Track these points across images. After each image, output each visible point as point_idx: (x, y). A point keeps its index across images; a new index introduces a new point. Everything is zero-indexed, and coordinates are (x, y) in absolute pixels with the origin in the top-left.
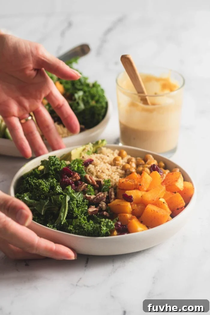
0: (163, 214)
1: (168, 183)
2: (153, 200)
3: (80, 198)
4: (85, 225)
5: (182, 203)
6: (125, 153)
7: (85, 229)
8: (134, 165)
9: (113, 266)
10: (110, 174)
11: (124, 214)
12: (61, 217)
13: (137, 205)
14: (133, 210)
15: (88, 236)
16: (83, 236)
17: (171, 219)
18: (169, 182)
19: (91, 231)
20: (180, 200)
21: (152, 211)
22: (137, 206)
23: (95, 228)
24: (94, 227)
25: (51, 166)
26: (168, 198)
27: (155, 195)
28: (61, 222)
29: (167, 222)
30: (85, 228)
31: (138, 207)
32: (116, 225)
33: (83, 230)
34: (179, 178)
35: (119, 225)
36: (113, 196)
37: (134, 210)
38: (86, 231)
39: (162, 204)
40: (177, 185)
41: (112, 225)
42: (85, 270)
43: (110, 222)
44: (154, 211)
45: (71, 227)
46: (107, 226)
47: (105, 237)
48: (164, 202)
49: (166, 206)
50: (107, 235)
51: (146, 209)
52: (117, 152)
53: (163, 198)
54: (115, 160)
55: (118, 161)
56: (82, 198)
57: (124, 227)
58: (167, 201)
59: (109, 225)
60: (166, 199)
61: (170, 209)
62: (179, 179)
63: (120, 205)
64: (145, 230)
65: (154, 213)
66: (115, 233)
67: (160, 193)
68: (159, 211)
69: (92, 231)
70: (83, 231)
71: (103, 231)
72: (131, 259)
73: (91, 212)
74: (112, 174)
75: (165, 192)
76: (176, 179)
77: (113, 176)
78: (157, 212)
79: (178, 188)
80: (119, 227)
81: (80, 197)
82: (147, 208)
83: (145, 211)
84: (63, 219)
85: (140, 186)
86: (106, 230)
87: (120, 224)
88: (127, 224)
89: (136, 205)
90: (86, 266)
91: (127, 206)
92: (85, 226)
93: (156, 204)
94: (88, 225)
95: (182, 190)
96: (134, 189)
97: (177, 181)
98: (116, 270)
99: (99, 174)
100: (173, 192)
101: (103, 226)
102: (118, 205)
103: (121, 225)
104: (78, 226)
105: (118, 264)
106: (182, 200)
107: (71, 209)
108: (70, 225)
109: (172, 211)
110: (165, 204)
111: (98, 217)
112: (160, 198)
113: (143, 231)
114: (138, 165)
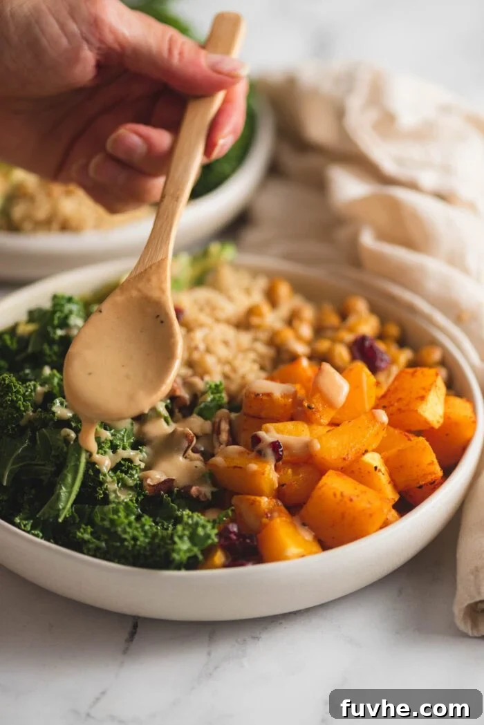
0: (368, 506)
1: (396, 404)
2: (344, 459)
3: (123, 440)
4: (128, 529)
5: (430, 474)
6: (284, 290)
7: (126, 543)
8: (306, 331)
9: (209, 654)
10: (230, 357)
11: (253, 497)
12: (58, 498)
13: (292, 469)
14: (281, 485)
15: (134, 564)
16: (119, 562)
17: (397, 520)
18: (399, 400)
19: (145, 548)
20: (428, 460)
21: (335, 495)
22: (295, 473)
23: (157, 541)
24: (155, 535)
25: (55, 328)
26: (393, 451)
27: (352, 444)
28: (58, 516)
29: (381, 528)
30: (125, 540)
31: (297, 477)
32: (225, 533)
33: (118, 544)
34: (430, 390)
35: (231, 532)
36: (224, 437)
37: (283, 485)
38: (127, 547)
39: (369, 472)
40: (422, 413)
41: (208, 536)
42: (122, 663)
43: (204, 527)
44: (342, 494)
45: (85, 531)
46: (193, 538)
47: (183, 573)
48: (376, 468)
49: (383, 478)
50: (192, 564)
51: (320, 488)
52: (262, 283)
53: (377, 450)
54: (252, 312)
55: (260, 315)
56: (129, 438)
57: (248, 541)
58: (387, 462)
59: (198, 536)
60: (387, 454)
61: (395, 486)
62: (432, 391)
63: (241, 468)
64: (311, 553)
65: (341, 500)
66: (219, 557)
67: (368, 436)
68: (358, 496)
69: (148, 548)
70: (118, 547)
71: (178, 554)
72: (265, 636)
73: (154, 486)
74: (235, 357)
75: (384, 432)
76: (423, 393)
77: (237, 363)
78: (351, 500)
79: (426, 422)
80: (230, 539)
81: (123, 436)
82: (323, 486)
83: (316, 493)
84: (64, 508)
85: (310, 411)
86: (189, 550)
87: (234, 532)
88: (259, 532)
89: (290, 471)
90: (125, 652)
91: (263, 474)
92: (125, 532)
93: (353, 472)
94: (136, 528)
95: (437, 426)
96: (292, 419)
97: (423, 398)
98: (216, 668)
99: (196, 356)
100: (410, 431)
101: (181, 537)
102: (235, 467)
103: (238, 535)
104: (106, 531)
105: (224, 649)
106: (432, 463)
107: (90, 475)
108: (83, 526)
109: (400, 493)
110: (380, 474)
111: (173, 502)
112: (366, 451)
113: (303, 556)
114: (319, 330)
